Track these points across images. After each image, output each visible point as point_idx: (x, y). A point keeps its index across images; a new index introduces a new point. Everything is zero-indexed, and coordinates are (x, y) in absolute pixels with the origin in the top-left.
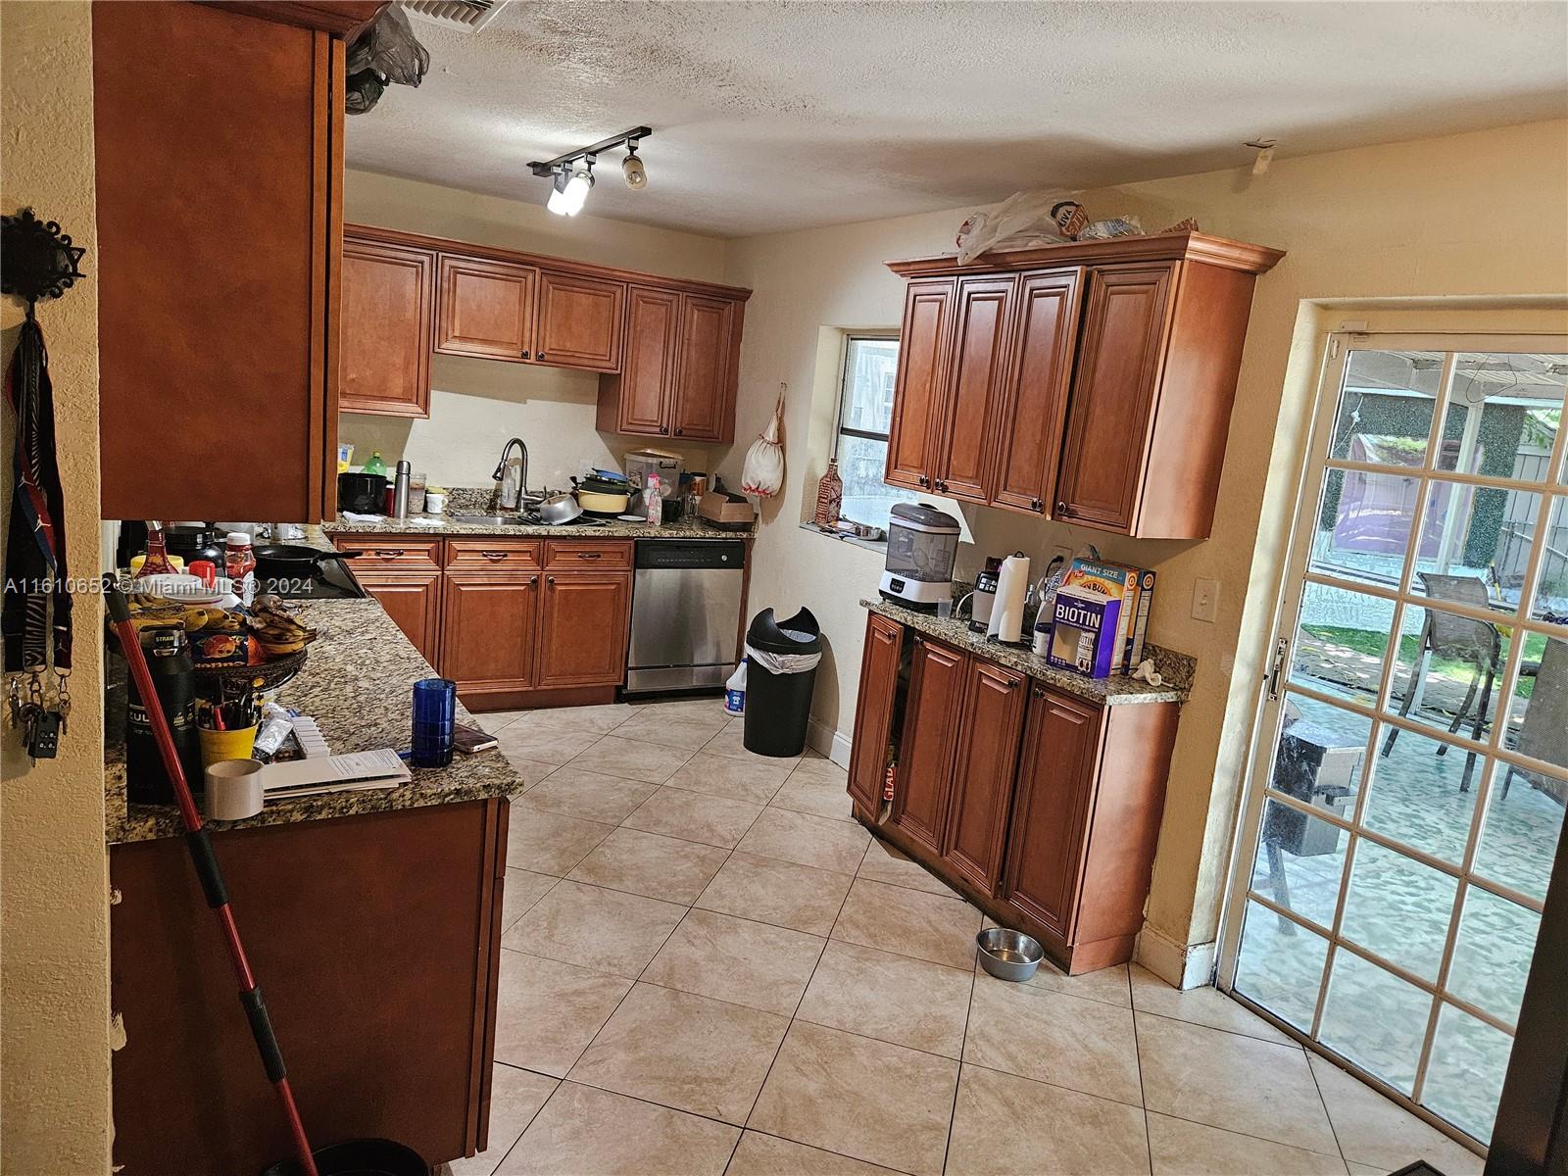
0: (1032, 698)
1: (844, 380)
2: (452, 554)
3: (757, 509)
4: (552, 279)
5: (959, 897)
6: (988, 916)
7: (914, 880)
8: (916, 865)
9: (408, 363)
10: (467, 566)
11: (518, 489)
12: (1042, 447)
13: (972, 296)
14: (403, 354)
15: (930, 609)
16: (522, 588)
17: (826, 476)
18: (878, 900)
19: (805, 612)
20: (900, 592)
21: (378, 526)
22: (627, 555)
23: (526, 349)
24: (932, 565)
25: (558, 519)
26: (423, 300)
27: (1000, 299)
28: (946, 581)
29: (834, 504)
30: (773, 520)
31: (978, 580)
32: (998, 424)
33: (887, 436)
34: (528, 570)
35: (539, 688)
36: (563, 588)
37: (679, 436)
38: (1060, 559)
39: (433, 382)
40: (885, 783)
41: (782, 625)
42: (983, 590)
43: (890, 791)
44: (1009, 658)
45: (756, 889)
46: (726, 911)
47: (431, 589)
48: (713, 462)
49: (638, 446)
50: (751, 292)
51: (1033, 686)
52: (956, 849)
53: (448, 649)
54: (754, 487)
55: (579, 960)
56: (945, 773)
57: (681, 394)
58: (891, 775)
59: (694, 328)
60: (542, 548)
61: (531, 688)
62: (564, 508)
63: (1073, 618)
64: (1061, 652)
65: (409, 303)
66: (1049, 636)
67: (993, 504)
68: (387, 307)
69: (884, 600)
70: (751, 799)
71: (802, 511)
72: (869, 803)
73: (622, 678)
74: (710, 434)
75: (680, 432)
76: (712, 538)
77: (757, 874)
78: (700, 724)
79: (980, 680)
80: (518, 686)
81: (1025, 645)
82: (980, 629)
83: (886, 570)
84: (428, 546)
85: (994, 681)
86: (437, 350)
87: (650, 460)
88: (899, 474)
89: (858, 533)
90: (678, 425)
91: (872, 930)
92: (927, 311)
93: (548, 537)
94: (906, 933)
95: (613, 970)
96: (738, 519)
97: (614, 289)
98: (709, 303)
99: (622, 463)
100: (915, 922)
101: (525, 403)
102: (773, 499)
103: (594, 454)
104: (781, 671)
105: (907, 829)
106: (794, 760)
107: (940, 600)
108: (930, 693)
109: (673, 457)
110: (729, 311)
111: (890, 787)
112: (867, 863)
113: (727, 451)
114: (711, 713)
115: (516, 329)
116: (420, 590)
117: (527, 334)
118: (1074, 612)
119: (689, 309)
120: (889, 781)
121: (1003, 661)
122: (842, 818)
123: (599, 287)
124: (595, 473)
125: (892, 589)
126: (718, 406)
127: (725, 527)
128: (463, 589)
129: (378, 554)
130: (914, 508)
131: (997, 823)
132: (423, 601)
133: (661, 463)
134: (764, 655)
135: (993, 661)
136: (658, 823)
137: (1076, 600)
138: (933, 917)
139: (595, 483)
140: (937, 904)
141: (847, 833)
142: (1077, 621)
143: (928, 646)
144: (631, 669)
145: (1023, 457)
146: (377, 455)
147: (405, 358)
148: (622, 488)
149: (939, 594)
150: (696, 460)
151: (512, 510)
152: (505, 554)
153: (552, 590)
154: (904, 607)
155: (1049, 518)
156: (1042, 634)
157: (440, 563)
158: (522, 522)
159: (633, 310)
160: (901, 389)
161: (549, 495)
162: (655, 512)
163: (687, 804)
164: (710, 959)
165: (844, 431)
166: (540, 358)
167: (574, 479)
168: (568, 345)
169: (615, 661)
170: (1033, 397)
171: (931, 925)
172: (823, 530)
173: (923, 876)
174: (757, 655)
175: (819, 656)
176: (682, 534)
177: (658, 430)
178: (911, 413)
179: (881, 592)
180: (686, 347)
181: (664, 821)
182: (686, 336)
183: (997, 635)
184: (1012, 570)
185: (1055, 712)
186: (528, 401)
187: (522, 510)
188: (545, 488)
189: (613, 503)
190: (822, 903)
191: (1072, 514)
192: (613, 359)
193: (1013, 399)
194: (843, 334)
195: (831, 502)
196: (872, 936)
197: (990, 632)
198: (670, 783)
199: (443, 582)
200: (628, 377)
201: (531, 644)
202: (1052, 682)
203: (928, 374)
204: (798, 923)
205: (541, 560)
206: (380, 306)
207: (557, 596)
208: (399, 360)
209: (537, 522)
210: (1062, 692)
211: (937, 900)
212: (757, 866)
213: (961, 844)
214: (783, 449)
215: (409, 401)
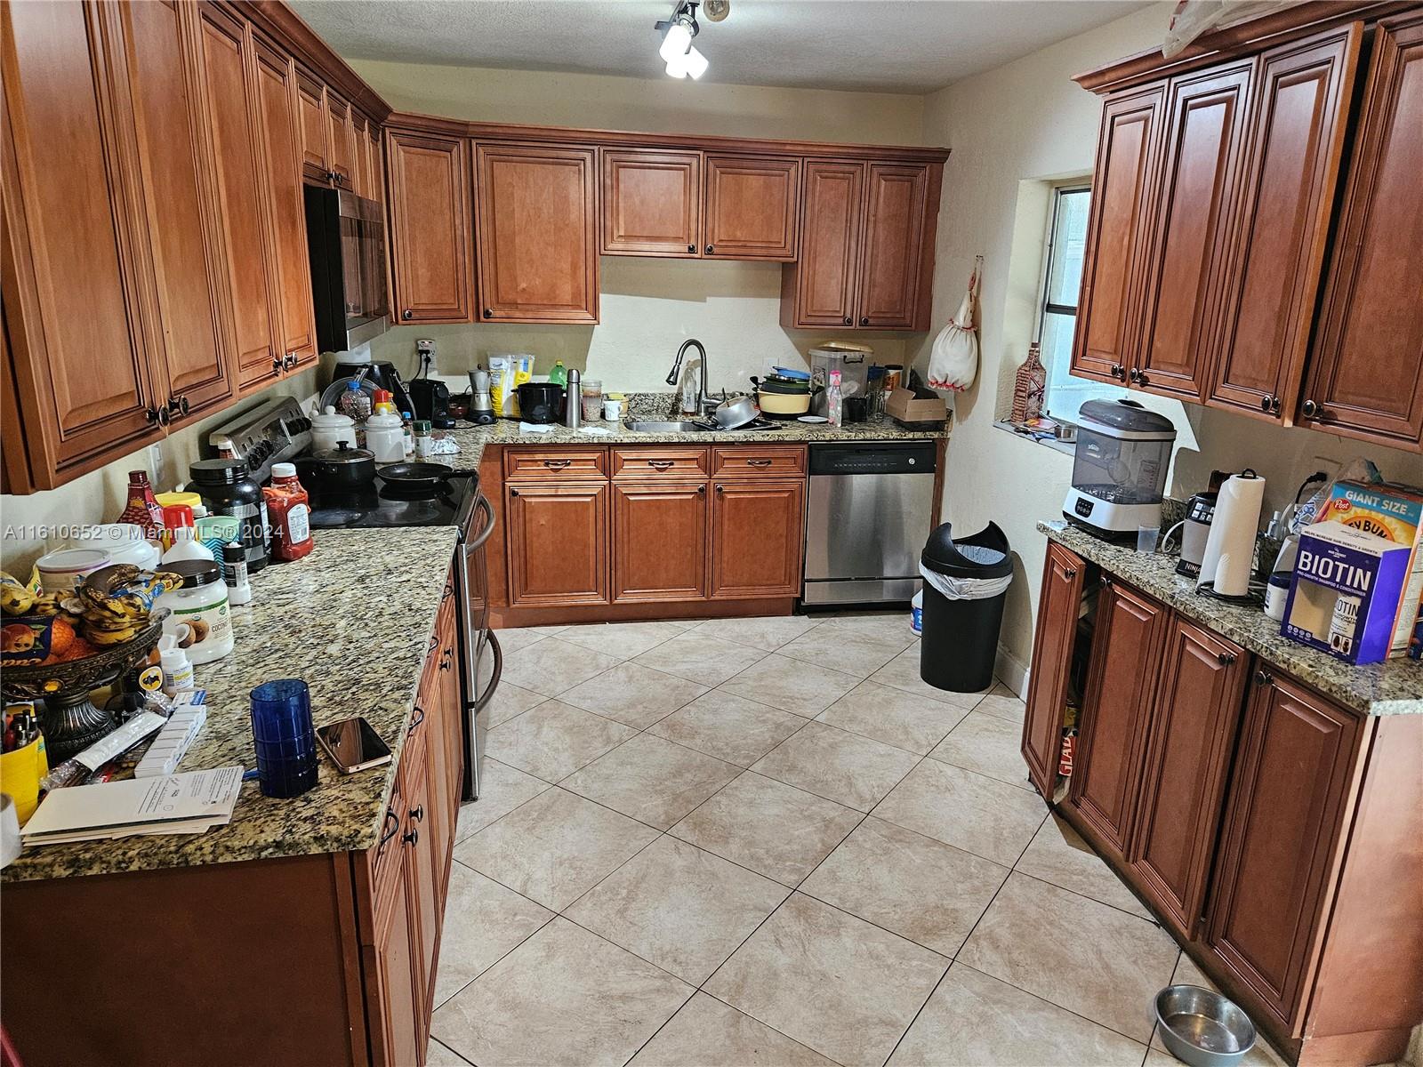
0: (1254, 685)
1: (1051, 246)
2: (618, 465)
3: (951, 405)
4: (718, 162)
5: (1151, 917)
6: (1189, 954)
7: (1092, 885)
8: (1099, 861)
9: (575, 268)
10: (632, 474)
11: (698, 392)
12: (1283, 316)
13: (1190, 102)
14: (570, 259)
15: (1127, 539)
16: (691, 497)
17: (1025, 365)
18: (1034, 908)
19: (993, 527)
20: (1086, 515)
21: (544, 437)
22: (799, 461)
23: (693, 242)
24: (1134, 479)
25: (733, 422)
26: (587, 200)
27: (1229, 101)
28: (1153, 502)
29: (1034, 399)
30: (967, 417)
31: (1191, 505)
32: (1220, 285)
33: (1074, 309)
34: (694, 477)
35: (712, 598)
36: (733, 496)
37: (865, 327)
38: (1321, 477)
39: (599, 286)
40: (1061, 754)
41: (956, 542)
42: (1197, 520)
43: (1068, 765)
44: (1226, 620)
45: (881, 874)
46: (834, 902)
47: (600, 499)
48: (910, 352)
49: (824, 340)
50: (948, 152)
51: (1257, 667)
52: (1145, 858)
53: (619, 559)
54: (941, 380)
55: (643, 949)
56: (1134, 759)
57: (867, 278)
58: (1069, 745)
59: (881, 200)
60: (709, 456)
61: (704, 599)
62: (740, 412)
63: (1325, 572)
64: (1307, 619)
65: (573, 205)
66: (1287, 592)
67: (1209, 402)
68: (552, 211)
69: (1069, 523)
70: (909, 746)
71: (997, 407)
72: (1041, 775)
73: (799, 589)
74: (902, 322)
75: (866, 321)
76: (897, 439)
77: (886, 852)
78: (878, 645)
79: (1182, 646)
80: (690, 596)
81: (1254, 601)
82: (1188, 571)
83: (1074, 486)
84: (595, 456)
85: (1203, 653)
86: (603, 252)
87: (833, 355)
88: (1087, 362)
89: (1057, 434)
90: (864, 314)
91: (1015, 955)
92: (1128, 136)
93: (715, 444)
94: (1059, 965)
95: (677, 970)
96: (926, 417)
97: (787, 165)
98: (899, 171)
99: (808, 358)
100: (1078, 951)
101: (705, 301)
102: (967, 393)
103: (780, 353)
104: (957, 597)
105: (1085, 814)
106: (975, 697)
107: (1141, 529)
108: (1120, 651)
109: (856, 350)
110: (923, 177)
111: (1068, 760)
112: (1033, 851)
113: (925, 338)
114: (893, 632)
115: (682, 222)
116: (589, 499)
117: (693, 227)
118: (1327, 564)
119: (875, 181)
120: (1066, 752)
121: (1213, 625)
122: (1016, 781)
123: (769, 165)
124: (776, 372)
125: (1078, 512)
126: (910, 288)
127: (914, 426)
128: (631, 498)
129: (547, 464)
130: (1111, 407)
131: (1198, 845)
132: (592, 511)
133: (845, 357)
134: (939, 578)
135: (1198, 623)
136: (792, 769)
137: (1332, 547)
138: (1106, 945)
139: (776, 384)
140: (1116, 924)
141: (1016, 804)
142: (1333, 578)
143: (1118, 590)
144: (809, 581)
145: (1254, 335)
146: (559, 363)
147: (572, 263)
148: (802, 387)
149: (1141, 519)
150: (888, 351)
151: (692, 414)
152: (671, 462)
153: (722, 498)
154: (1093, 535)
155: (1288, 423)
156: (1279, 589)
157: (607, 473)
158: (700, 428)
159: (810, 186)
160: (1093, 248)
161: (726, 397)
162: (835, 411)
163: (833, 746)
164: (797, 971)
165: (1051, 308)
166: (710, 251)
167: (754, 380)
168: (738, 234)
169: (790, 573)
170: (1272, 239)
171: (1100, 959)
172: (1018, 430)
173: (1106, 878)
174: (931, 577)
175: (1008, 580)
176: (861, 436)
177: (841, 321)
178: (1104, 279)
179: (1065, 514)
180: (871, 225)
181: (800, 766)
182: (872, 212)
183: (1211, 584)
184: (1237, 498)
185: (1287, 708)
186: (708, 298)
187: (703, 414)
188: (723, 390)
189: (792, 403)
190: (959, 905)
191: (1328, 418)
192: (789, 246)
193: (1243, 245)
194: (1051, 187)
195: (1029, 396)
196: (1013, 964)
197: (1201, 580)
198: (821, 718)
199: (611, 492)
200: (805, 265)
201: (702, 554)
202: (1284, 666)
203: (1127, 225)
204: (921, 931)
205: (707, 467)
206: (545, 211)
207: (726, 504)
208: (566, 266)
209: (715, 426)
210: (1297, 682)
211: (1118, 918)
212: (890, 839)
213: (1151, 856)
214: (977, 334)
215: (579, 307)
